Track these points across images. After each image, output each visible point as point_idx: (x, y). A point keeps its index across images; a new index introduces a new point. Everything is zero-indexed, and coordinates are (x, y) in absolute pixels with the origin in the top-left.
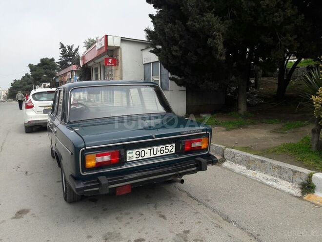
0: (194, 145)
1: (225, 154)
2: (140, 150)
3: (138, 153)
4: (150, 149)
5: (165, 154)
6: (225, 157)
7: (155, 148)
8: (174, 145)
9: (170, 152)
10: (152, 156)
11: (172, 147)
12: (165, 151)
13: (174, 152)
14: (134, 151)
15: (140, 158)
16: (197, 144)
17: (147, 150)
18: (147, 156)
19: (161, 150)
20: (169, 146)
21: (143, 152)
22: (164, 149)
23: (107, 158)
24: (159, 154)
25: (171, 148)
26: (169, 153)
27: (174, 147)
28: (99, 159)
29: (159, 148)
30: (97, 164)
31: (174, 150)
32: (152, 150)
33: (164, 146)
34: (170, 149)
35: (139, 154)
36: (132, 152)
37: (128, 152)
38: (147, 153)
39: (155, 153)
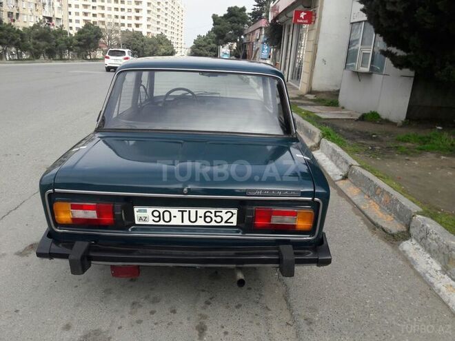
0: (275, 220)
1: (412, 225)
2: (161, 210)
3: (156, 214)
4: (183, 212)
5: (213, 223)
6: (412, 231)
7: (193, 211)
8: (235, 211)
9: (226, 222)
10: (187, 222)
11: (230, 214)
12: (214, 218)
13: (235, 224)
14: (150, 210)
15: (162, 223)
17: (175, 211)
18: (176, 221)
19: (205, 217)
20: (224, 211)
21: (167, 215)
22: (213, 216)
23: (92, 214)
24: (201, 222)
25: (229, 216)
26: (223, 224)
27: (235, 216)
28: (80, 214)
29: (201, 212)
30: (74, 219)
31: (234, 221)
32: (186, 215)
33: (213, 211)
34: (226, 217)
35: (159, 216)
36: (145, 211)
37: (136, 209)
38: (176, 217)
39: (193, 219)
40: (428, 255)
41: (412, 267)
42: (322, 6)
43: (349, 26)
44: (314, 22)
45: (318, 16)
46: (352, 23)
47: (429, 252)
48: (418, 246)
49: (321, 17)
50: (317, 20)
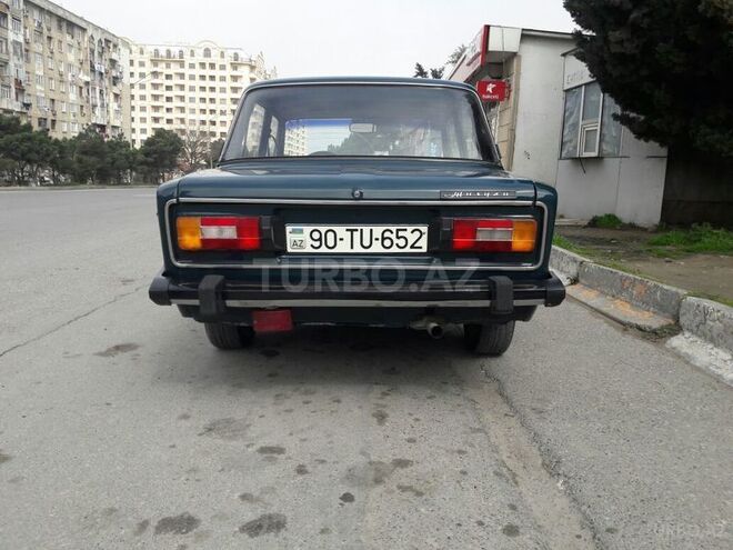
0: (483, 236)
1: (682, 312)
2: (323, 229)
3: (316, 235)
4: (352, 231)
5: (394, 249)
6: (683, 320)
7: (366, 230)
8: (424, 229)
9: (412, 247)
10: (358, 249)
11: (417, 234)
12: (395, 241)
13: (424, 250)
14: (307, 229)
15: (324, 249)
16: (499, 236)
17: (341, 230)
18: (343, 247)
19: (383, 239)
20: (410, 229)
21: (330, 235)
22: (393, 236)
23: (229, 233)
24: (377, 248)
25: (415, 237)
26: (408, 250)
27: (425, 237)
28: (213, 232)
29: (378, 230)
30: (205, 242)
31: (423, 243)
32: (357, 235)
33: (394, 229)
34: (412, 238)
35: (320, 239)
36: (301, 231)
37: (289, 229)
38: (345, 239)
39: (366, 243)
40: (710, 346)
41: (687, 363)
42: (519, 73)
43: (562, 94)
44: (508, 98)
45: (513, 87)
46: (567, 91)
47: (712, 340)
48: (694, 338)
49: (518, 89)
50: (512, 94)
